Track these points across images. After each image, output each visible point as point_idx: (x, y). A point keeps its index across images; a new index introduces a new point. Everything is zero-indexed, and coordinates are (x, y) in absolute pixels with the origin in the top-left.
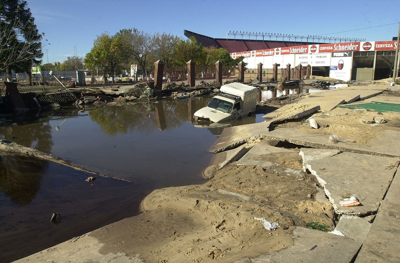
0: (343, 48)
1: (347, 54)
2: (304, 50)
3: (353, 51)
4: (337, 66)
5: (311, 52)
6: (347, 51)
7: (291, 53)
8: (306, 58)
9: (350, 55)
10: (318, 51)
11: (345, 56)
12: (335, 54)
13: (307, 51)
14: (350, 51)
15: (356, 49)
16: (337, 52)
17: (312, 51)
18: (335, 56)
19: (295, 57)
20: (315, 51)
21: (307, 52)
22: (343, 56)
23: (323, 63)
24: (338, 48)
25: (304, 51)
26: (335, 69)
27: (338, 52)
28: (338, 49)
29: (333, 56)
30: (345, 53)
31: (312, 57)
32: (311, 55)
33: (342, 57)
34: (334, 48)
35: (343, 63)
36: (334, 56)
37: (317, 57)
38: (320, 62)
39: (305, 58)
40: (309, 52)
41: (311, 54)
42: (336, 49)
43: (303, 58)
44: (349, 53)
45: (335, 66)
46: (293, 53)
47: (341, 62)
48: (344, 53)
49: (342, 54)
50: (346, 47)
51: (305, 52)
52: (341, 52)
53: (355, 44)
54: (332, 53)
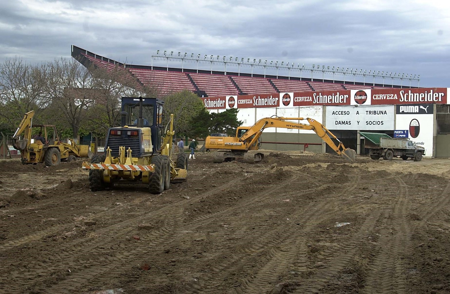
0: (417, 97)
1: (426, 109)
2: (343, 98)
3: (435, 103)
4: (407, 131)
5: (356, 104)
6: (424, 104)
7: (316, 104)
8: (347, 113)
9: (430, 112)
10: (368, 102)
11: (421, 112)
12: (402, 108)
13: (348, 100)
14: (431, 104)
15: (440, 100)
16: (406, 105)
17: (357, 101)
18: (403, 113)
19: (324, 112)
20: (364, 101)
21: (348, 103)
22: (418, 112)
23: (381, 123)
24: (408, 96)
25: (343, 100)
26: (404, 136)
27: (408, 105)
28: (407, 99)
29: (398, 112)
30: (422, 107)
31: (358, 113)
32: (356, 109)
33: (416, 113)
34: (399, 96)
35: (418, 125)
36: (401, 112)
37: (368, 112)
38: (374, 123)
39: (344, 113)
40: (353, 102)
41: (356, 106)
42: (403, 99)
43: (340, 113)
44: (428, 106)
45: (404, 131)
46: (319, 104)
47: (415, 124)
48: (419, 107)
49: (416, 109)
50: (422, 95)
51: (345, 102)
52: (414, 104)
53: (439, 90)
54: (397, 105)
